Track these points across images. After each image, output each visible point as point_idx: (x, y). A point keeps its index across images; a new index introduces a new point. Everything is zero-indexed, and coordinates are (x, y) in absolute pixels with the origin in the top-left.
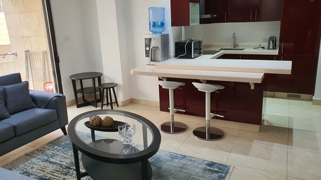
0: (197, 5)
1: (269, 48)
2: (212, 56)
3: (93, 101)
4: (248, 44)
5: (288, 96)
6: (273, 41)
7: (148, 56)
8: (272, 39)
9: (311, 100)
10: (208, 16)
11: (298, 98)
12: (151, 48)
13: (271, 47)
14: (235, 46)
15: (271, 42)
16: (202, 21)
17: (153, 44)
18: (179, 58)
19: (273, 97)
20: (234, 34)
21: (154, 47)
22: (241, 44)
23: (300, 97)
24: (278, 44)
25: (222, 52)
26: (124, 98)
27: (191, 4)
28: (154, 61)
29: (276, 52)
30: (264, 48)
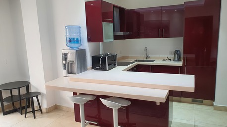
0: (111, 25)
1: (174, 60)
2: (125, 68)
3: (19, 108)
4: (158, 56)
5: (193, 101)
6: (178, 54)
7: (65, 69)
8: (177, 53)
9: (212, 105)
10: (122, 34)
11: (201, 103)
12: (68, 61)
13: (177, 59)
14: (147, 58)
15: (177, 55)
16: (116, 38)
17: (69, 58)
18: (96, 70)
19: (180, 102)
20: (146, 47)
21: (70, 61)
22: (152, 57)
23: (202, 102)
24: (182, 56)
25: (136, 63)
26: (48, 106)
27: (104, 23)
28: (72, 73)
29: (180, 64)
30: (170, 59)
